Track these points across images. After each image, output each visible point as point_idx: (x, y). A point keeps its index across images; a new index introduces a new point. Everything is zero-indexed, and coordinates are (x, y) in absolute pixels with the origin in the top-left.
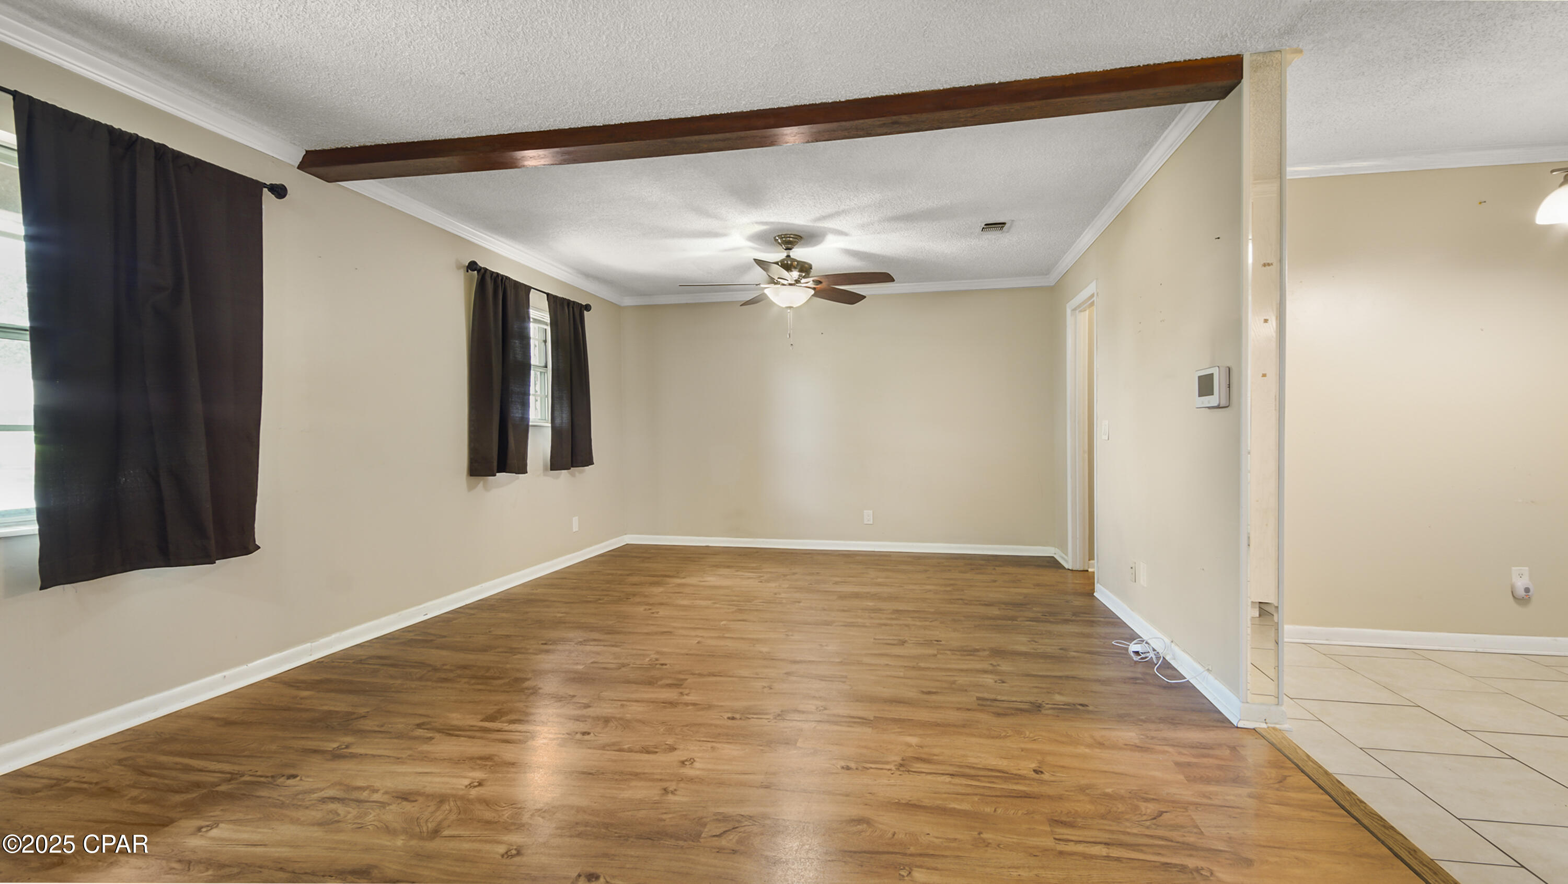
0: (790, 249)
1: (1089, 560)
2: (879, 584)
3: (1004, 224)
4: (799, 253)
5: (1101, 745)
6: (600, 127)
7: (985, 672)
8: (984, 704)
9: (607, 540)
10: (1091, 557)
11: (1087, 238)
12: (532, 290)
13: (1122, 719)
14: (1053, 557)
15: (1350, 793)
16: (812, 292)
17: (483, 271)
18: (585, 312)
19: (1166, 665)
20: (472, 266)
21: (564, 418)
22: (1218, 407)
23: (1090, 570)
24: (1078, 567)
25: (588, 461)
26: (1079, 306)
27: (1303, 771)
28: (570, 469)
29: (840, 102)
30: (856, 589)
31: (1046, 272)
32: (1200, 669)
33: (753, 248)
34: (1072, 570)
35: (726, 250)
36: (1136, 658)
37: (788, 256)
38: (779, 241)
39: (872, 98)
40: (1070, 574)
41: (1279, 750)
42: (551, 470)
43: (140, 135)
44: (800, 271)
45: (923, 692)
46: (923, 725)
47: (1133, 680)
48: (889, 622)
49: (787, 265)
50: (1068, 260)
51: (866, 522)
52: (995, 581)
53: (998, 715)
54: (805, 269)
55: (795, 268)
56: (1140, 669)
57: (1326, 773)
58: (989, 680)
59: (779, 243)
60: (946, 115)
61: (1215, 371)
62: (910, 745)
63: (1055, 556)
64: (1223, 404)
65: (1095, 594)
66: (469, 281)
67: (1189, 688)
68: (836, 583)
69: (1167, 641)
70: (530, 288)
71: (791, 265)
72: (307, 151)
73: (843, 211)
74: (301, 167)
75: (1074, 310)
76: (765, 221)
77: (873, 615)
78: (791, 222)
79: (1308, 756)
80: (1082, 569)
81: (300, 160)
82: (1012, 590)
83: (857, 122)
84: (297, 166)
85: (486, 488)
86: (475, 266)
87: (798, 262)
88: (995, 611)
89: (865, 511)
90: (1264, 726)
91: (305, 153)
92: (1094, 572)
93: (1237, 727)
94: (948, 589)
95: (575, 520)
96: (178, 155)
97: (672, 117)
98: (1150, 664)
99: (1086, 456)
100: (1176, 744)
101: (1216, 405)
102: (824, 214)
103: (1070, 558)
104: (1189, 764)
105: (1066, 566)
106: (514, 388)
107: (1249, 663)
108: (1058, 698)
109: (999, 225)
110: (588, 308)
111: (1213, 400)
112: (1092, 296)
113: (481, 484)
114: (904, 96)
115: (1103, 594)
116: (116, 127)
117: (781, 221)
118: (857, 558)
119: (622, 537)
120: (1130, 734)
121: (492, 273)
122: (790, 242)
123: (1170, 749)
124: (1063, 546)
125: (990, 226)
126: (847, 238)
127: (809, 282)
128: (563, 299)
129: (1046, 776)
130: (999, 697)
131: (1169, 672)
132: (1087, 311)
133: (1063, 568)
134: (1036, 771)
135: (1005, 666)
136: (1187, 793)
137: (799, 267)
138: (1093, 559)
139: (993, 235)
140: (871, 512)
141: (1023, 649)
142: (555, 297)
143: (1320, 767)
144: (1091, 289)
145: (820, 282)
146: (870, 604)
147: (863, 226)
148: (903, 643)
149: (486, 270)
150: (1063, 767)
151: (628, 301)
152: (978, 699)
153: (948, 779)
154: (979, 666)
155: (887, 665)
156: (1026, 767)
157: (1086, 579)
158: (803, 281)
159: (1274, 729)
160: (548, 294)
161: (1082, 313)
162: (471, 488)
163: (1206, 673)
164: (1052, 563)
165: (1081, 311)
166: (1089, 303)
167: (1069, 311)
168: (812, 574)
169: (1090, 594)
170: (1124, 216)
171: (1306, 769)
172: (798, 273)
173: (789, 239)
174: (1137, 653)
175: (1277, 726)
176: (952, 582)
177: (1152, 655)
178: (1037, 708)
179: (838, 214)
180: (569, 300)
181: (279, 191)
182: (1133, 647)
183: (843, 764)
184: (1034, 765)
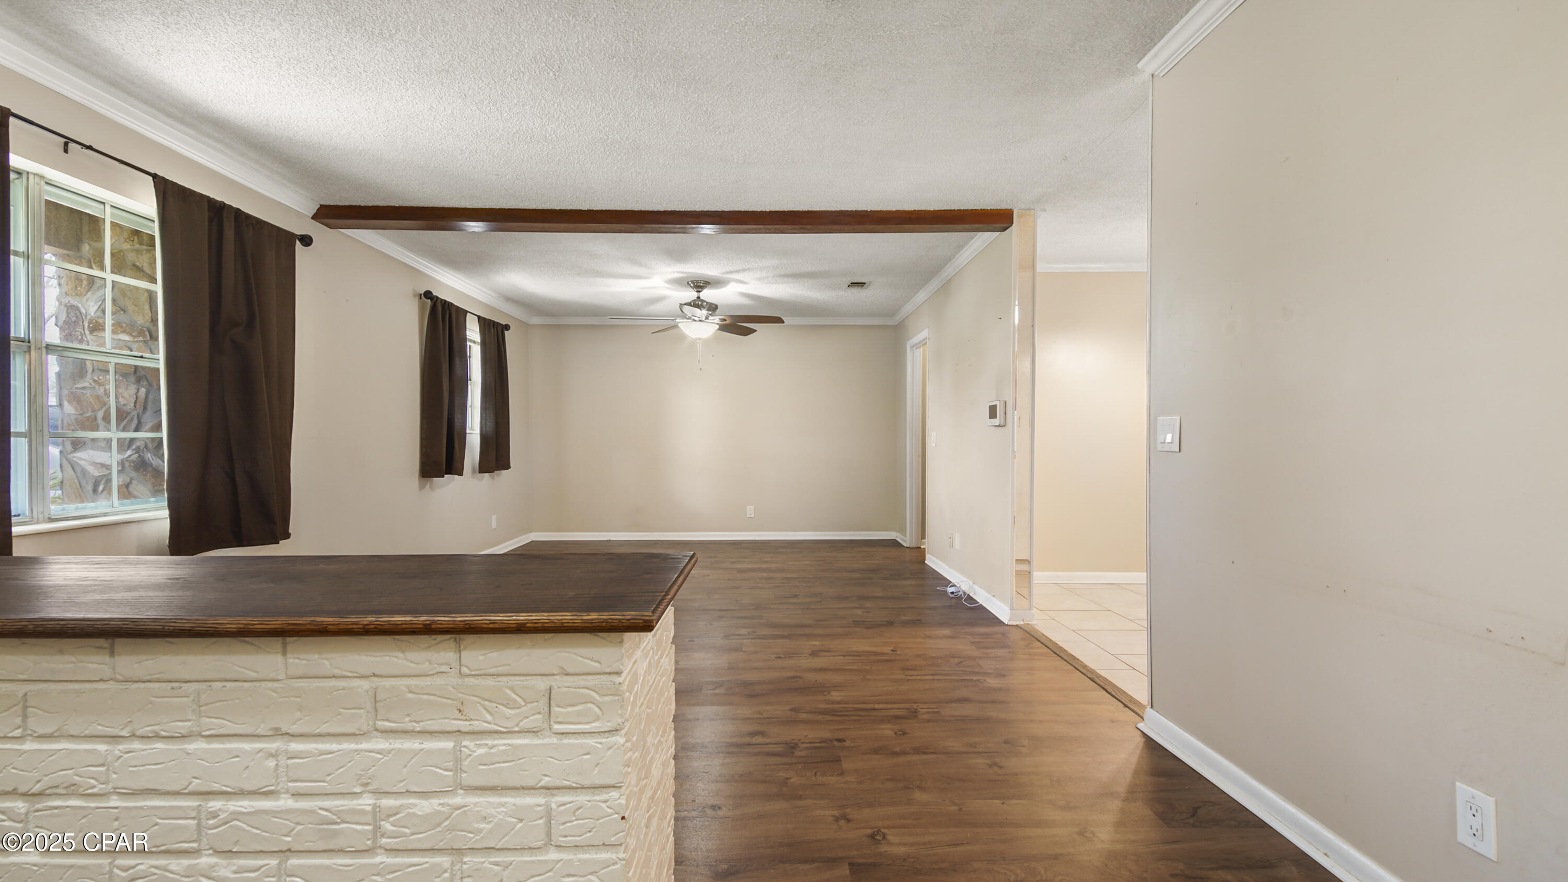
0: (700, 292)
1: (922, 539)
2: (767, 562)
3: (864, 283)
4: (708, 295)
5: (929, 637)
6: (585, 211)
7: (856, 608)
8: (857, 623)
9: (516, 537)
10: (923, 537)
11: (922, 296)
12: (468, 314)
13: (941, 625)
14: (895, 540)
15: (1060, 647)
16: (718, 327)
17: (435, 299)
18: (506, 332)
19: (970, 599)
20: (428, 295)
21: (490, 425)
22: (999, 426)
23: (922, 547)
24: (914, 545)
25: (507, 466)
26: (916, 344)
27: (1039, 641)
28: (494, 472)
29: (765, 212)
30: (750, 566)
31: (892, 314)
32: (989, 596)
33: (666, 288)
34: (909, 548)
35: (643, 288)
36: (953, 595)
37: (698, 298)
38: (692, 285)
39: (788, 212)
40: (908, 550)
41: (1028, 633)
42: (480, 473)
43: (226, 202)
44: (708, 310)
45: (817, 621)
46: (823, 636)
47: (950, 607)
48: (781, 585)
49: (697, 304)
50: (908, 308)
51: (748, 516)
52: (854, 557)
53: (867, 628)
54: (713, 308)
55: (704, 308)
56: (954, 601)
57: (1051, 640)
58: (859, 612)
59: (691, 286)
60: (836, 227)
61: (997, 403)
62: (816, 645)
63: (897, 539)
64: (1002, 424)
65: (926, 562)
66: (422, 308)
67: (981, 608)
68: (733, 563)
69: (971, 583)
70: (466, 312)
71: (702, 305)
72: (321, 205)
73: (748, 269)
74: (314, 217)
75: (912, 347)
76: (684, 271)
77: (768, 581)
78: (705, 273)
79: (1043, 634)
80: (916, 546)
81: (315, 212)
82: (868, 562)
83: (776, 226)
84: (311, 215)
85: (432, 488)
86: (430, 295)
87: (707, 303)
88: (857, 575)
89: (748, 507)
90: (1023, 623)
91: (319, 206)
92: (925, 549)
93: (1007, 625)
94: (821, 563)
95: (494, 518)
96: (248, 217)
97: (643, 209)
98: (961, 598)
99: (920, 459)
100: (973, 634)
101: (998, 424)
102: (732, 270)
103: (908, 538)
104: (979, 642)
105: (905, 545)
106: (457, 401)
107: (1014, 592)
108: (903, 618)
109: (861, 284)
110: (507, 327)
111: (996, 421)
112: (926, 338)
113: (428, 486)
114: (809, 212)
115: (931, 561)
116: (211, 197)
117: (698, 272)
118: (743, 545)
119: (527, 535)
120: (947, 632)
121: (442, 300)
122: (700, 287)
123: (969, 637)
124: (902, 530)
125: (854, 284)
126: (745, 285)
127: (716, 319)
128: (490, 321)
129: (899, 652)
130: (867, 620)
131: (972, 602)
132: (922, 348)
133: (903, 546)
134: (892, 651)
135: (868, 604)
136: (976, 653)
137: (707, 307)
138: (925, 538)
139: (855, 290)
140: (753, 507)
141: (879, 595)
142: (485, 319)
143: (1048, 638)
144: (924, 334)
145: (725, 320)
146: (765, 575)
147: (760, 279)
148: (796, 596)
149: (437, 298)
150: (908, 648)
151: (536, 320)
152: (854, 621)
153: (842, 658)
154: (852, 605)
155: (788, 608)
156: (887, 649)
157: (919, 553)
158: (710, 318)
159: (1028, 624)
160: (479, 317)
161: (918, 350)
162: (422, 487)
163: (992, 598)
164: (895, 544)
165: (917, 348)
166: (923, 343)
167: (908, 347)
168: (710, 557)
169: (922, 561)
170: (947, 285)
171: (1041, 640)
172: (707, 312)
173: (699, 285)
174: (952, 593)
175: (1029, 623)
176: (823, 559)
177: (961, 593)
178: (890, 624)
179: (744, 270)
180: (494, 321)
181: (307, 241)
182: (950, 590)
183: (775, 656)
184: (891, 648)
